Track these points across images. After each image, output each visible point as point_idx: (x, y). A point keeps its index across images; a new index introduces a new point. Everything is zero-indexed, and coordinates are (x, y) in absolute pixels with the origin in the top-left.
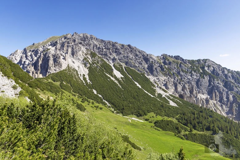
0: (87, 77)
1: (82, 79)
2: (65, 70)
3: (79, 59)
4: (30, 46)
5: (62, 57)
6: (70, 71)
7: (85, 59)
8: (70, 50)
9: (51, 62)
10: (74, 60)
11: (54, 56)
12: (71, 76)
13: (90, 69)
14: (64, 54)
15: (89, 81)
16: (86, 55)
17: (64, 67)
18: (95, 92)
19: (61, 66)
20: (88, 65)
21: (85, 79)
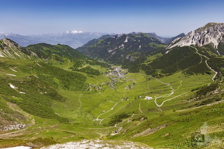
0: (217, 46)
1: (215, 47)
2: (209, 44)
3: (216, 39)
4: (197, 29)
5: (210, 38)
6: (211, 44)
7: (219, 38)
8: (213, 35)
9: (205, 41)
10: (214, 39)
11: (206, 38)
12: (211, 46)
13: (220, 43)
14: (211, 37)
15: (217, 48)
16: (220, 36)
17: (209, 42)
18: (217, 51)
19: (208, 42)
20: (219, 41)
21: (216, 47)
